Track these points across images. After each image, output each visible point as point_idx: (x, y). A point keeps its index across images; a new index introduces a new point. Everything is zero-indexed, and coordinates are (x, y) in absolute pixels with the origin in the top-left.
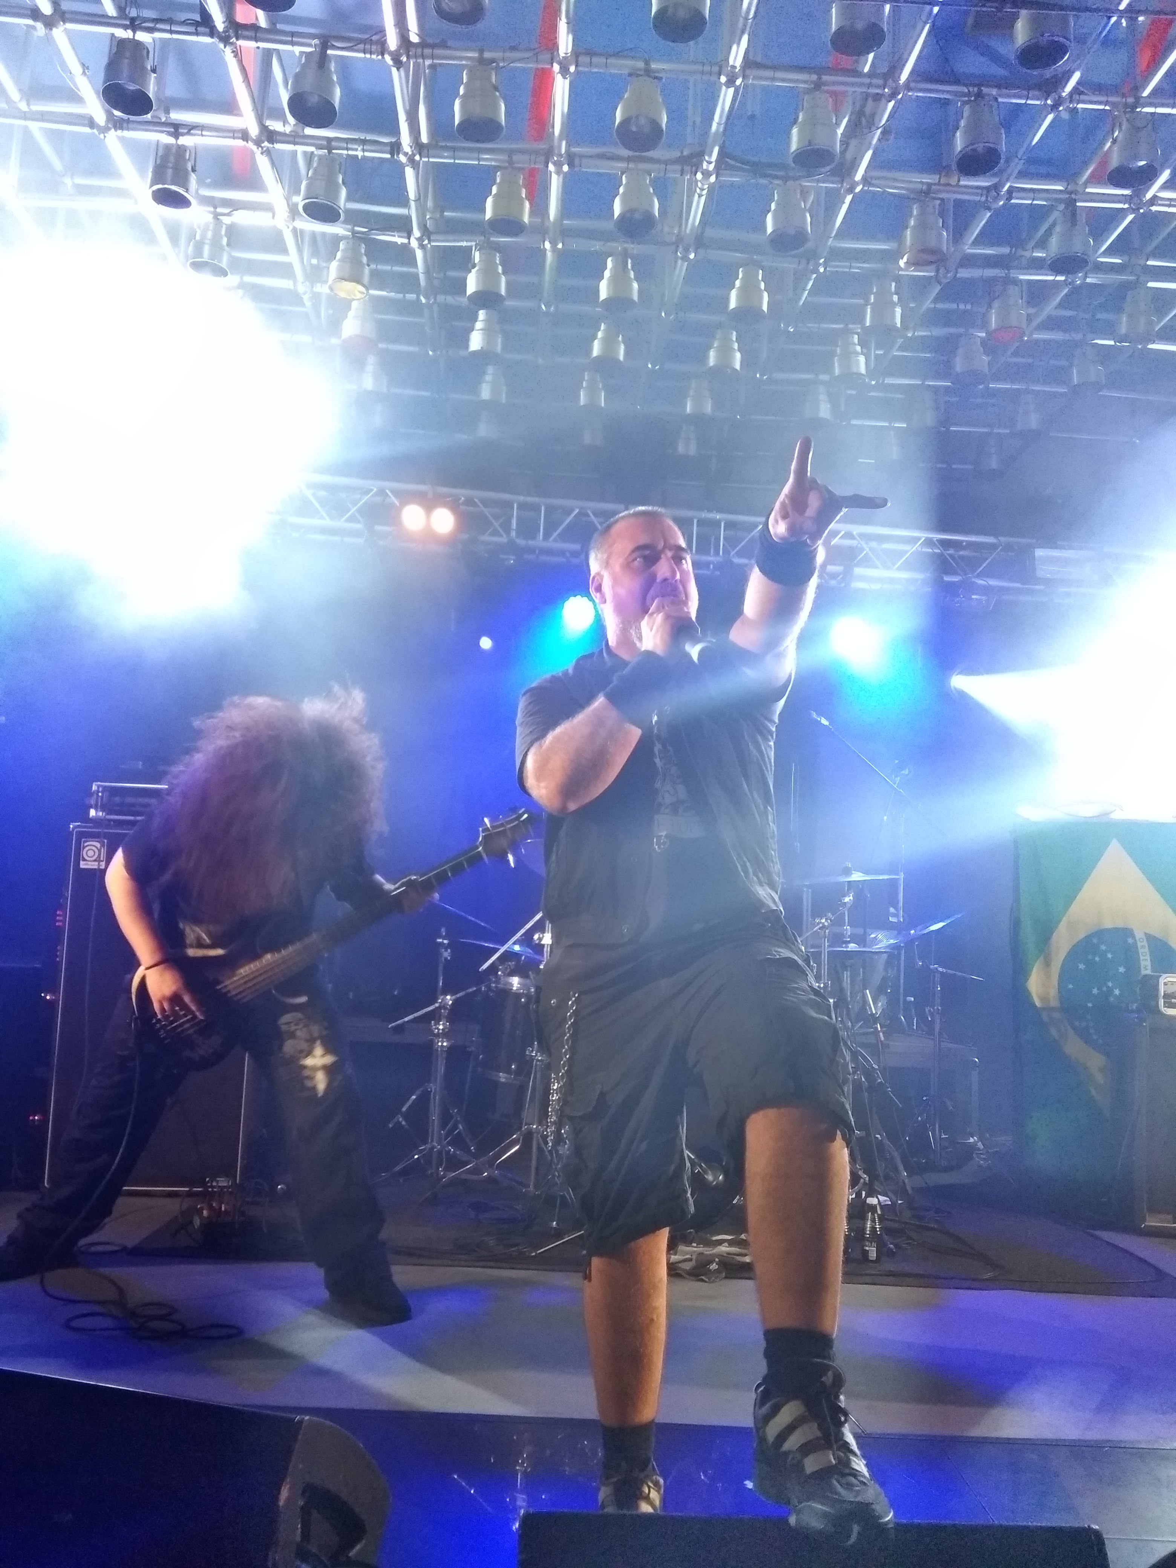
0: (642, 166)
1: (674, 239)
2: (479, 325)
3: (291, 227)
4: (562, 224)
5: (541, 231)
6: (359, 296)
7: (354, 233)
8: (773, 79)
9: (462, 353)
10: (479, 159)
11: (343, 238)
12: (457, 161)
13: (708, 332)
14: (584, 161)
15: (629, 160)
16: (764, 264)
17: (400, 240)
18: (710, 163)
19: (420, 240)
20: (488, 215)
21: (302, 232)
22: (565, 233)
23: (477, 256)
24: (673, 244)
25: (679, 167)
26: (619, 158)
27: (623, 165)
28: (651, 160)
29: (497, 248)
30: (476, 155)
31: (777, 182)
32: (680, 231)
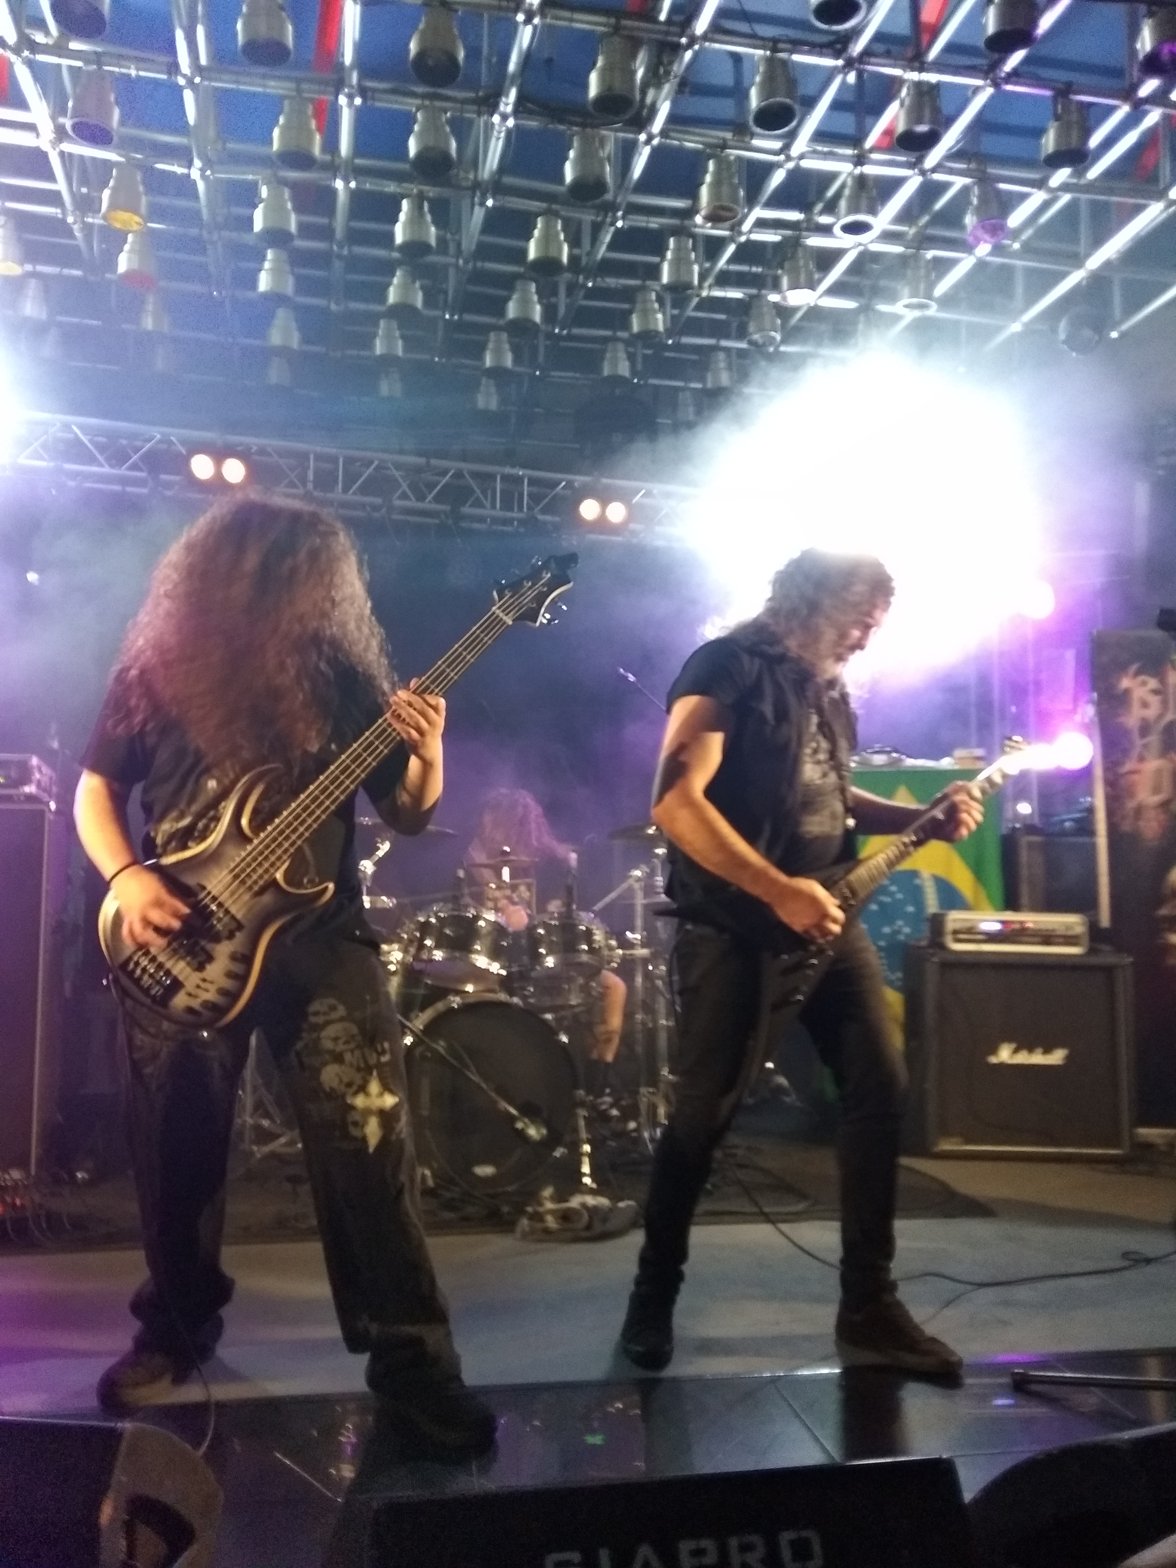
0: (438, 104)
1: (470, 183)
2: (267, 265)
3: (58, 150)
4: (353, 163)
5: (332, 168)
6: (135, 227)
7: (129, 159)
8: (572, 20)
9: (250, 294)
10: (264, 86)
11: (117, 164)
12: (242, 87)
13: (508, 283)
14: (377, 95)
15: (424, 96)
16: (563, 213)
17: (180, 170)
18: (507, 104)
19: (203, 170)
20: (276, 146)
21: (70, 155)
22: (359, 172)
23: (264, 192)
24: (468, 188)
25: (475, 108)
26: (414, 95)
27: (418, 102)
28: (447, 99)
29: (284, 182)
30: (261, 81)
31: (575, 128)
32: (476, 177)
